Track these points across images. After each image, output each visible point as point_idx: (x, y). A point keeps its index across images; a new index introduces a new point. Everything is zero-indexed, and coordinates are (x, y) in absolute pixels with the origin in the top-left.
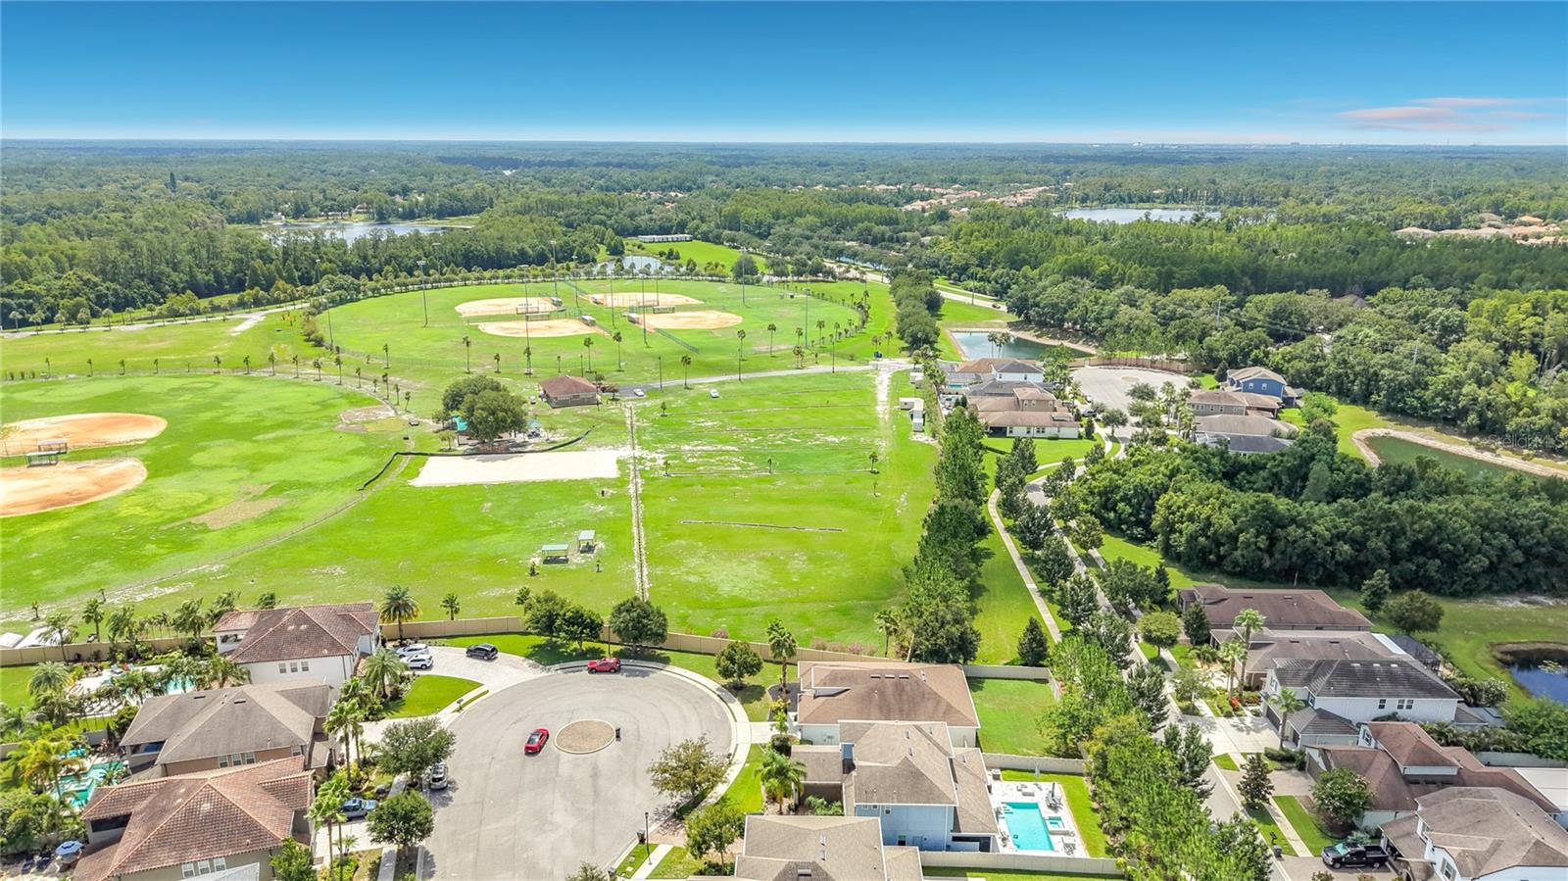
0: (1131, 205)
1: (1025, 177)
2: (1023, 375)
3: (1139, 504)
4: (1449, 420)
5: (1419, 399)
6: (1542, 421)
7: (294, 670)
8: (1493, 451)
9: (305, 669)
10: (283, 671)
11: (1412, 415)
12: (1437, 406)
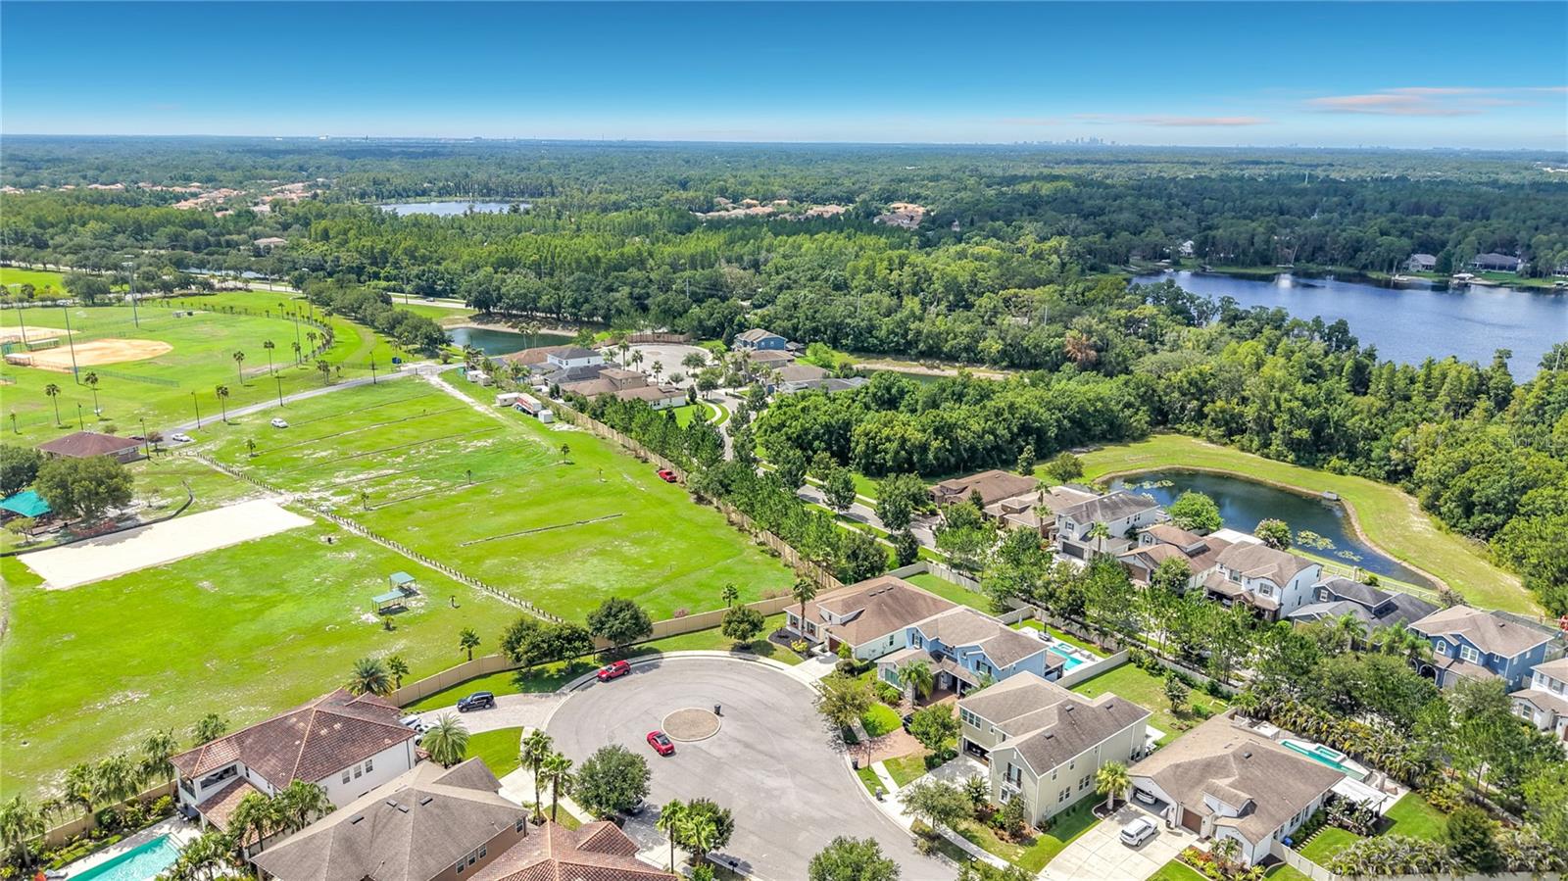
0: (410, 200)
1: (267, 173)
2: (586, 359)
3: (830, 438)
4: (900, 352)
5: (876, 338)
6: (964, 341)
7: (358, 775)
8: (938, 368)
9: (369, 769)
10: (346, 780)
11: (873, 352)
12: (892, 341)
